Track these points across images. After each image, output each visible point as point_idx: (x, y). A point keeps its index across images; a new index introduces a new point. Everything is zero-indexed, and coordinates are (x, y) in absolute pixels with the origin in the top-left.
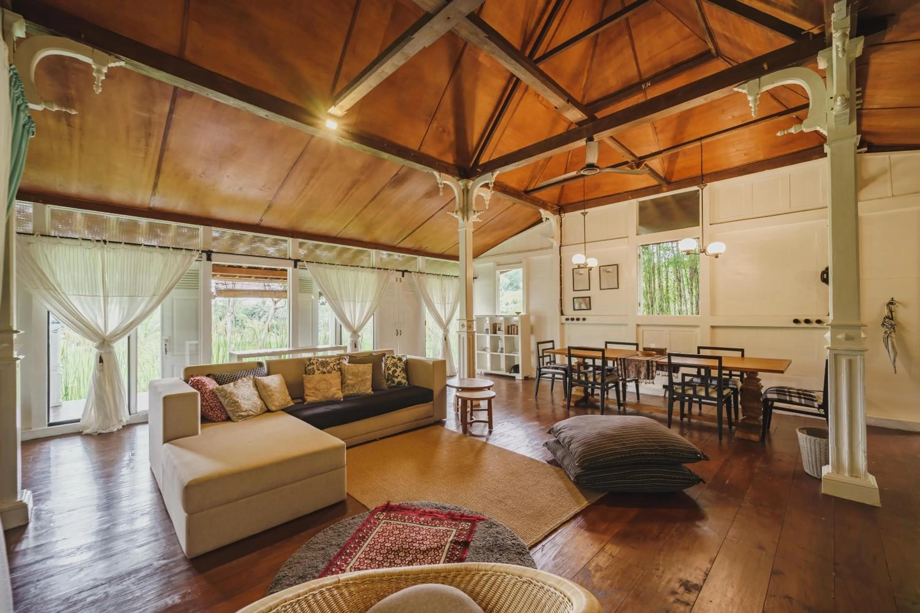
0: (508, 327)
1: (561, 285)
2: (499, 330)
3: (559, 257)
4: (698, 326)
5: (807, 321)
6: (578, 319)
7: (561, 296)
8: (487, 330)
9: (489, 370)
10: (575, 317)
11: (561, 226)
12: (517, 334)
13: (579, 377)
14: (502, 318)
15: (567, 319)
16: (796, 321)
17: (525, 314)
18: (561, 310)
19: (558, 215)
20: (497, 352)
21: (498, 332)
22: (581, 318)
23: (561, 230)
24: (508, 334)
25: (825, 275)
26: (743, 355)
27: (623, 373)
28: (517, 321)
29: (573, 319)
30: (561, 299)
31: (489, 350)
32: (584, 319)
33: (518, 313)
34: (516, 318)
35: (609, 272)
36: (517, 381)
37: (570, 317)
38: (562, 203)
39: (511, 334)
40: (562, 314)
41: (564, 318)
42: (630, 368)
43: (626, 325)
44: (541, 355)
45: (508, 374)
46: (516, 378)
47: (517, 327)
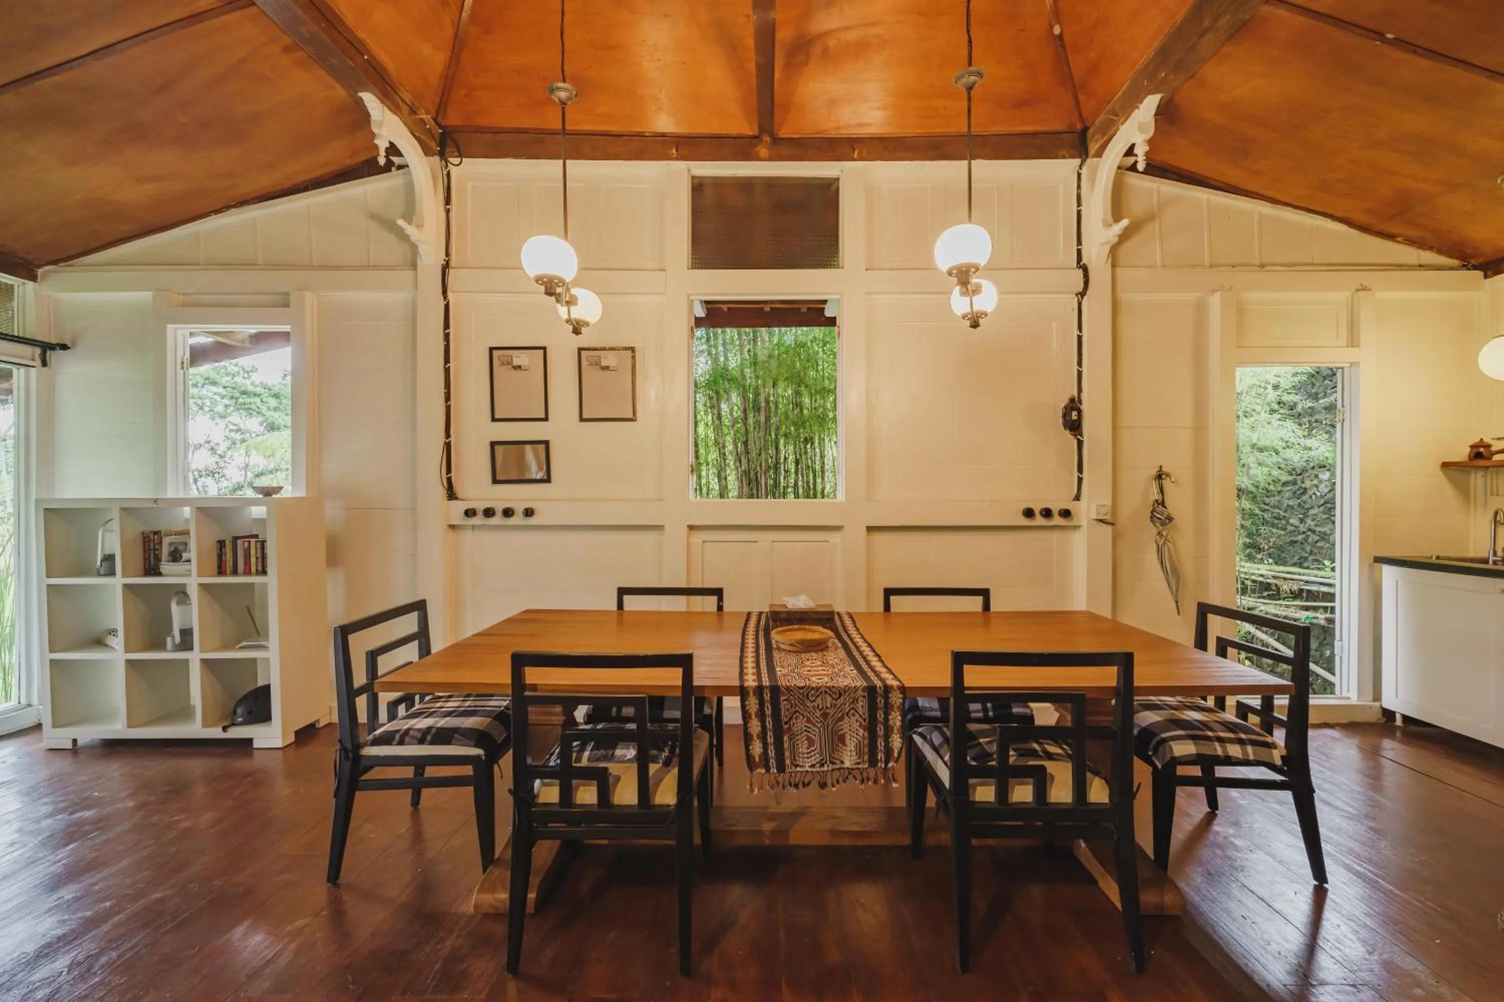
0: (221, 544)
1: (448, 398)
2: (176, 556)
3: (442, 303)
4: (838, 528)
5: (1047, 513)
6: (508, 513)
7: (448, 435)
8: (109, 559)
9: (118, 729)
10: (499, 507)
11: (448, 201)
12: (264, 572)
13: (566, 794)
14: (187, 511)
15: (470, 513)
16: (1029, 513)
17: (301, 493)
18: (449, 480)
19: (437, 159)
20: (160, 645)
21: (166, 567)
22: (519, 508)
23: (448, 212)
24: (221, 572)
25: (1074, 413)
26: (986, 606)
27: (772, 753)
28: (262, 522)
29: (489, 513)
30: (448, 446)
31: (117, 642)
32: (529, 513)
33: (268, 492)
34: (258, 511)
35: (607, 368)
36: (258, 760)
37: (480, 506)
38: (453, 119)
39: (235, 572)
40: (451, 495)
41: (458, 507)
42: (799, 724)
43: (660, 528)
44: (360, 678)
45: (216, 733)
46: (256, 745)
47: (263, 543)
